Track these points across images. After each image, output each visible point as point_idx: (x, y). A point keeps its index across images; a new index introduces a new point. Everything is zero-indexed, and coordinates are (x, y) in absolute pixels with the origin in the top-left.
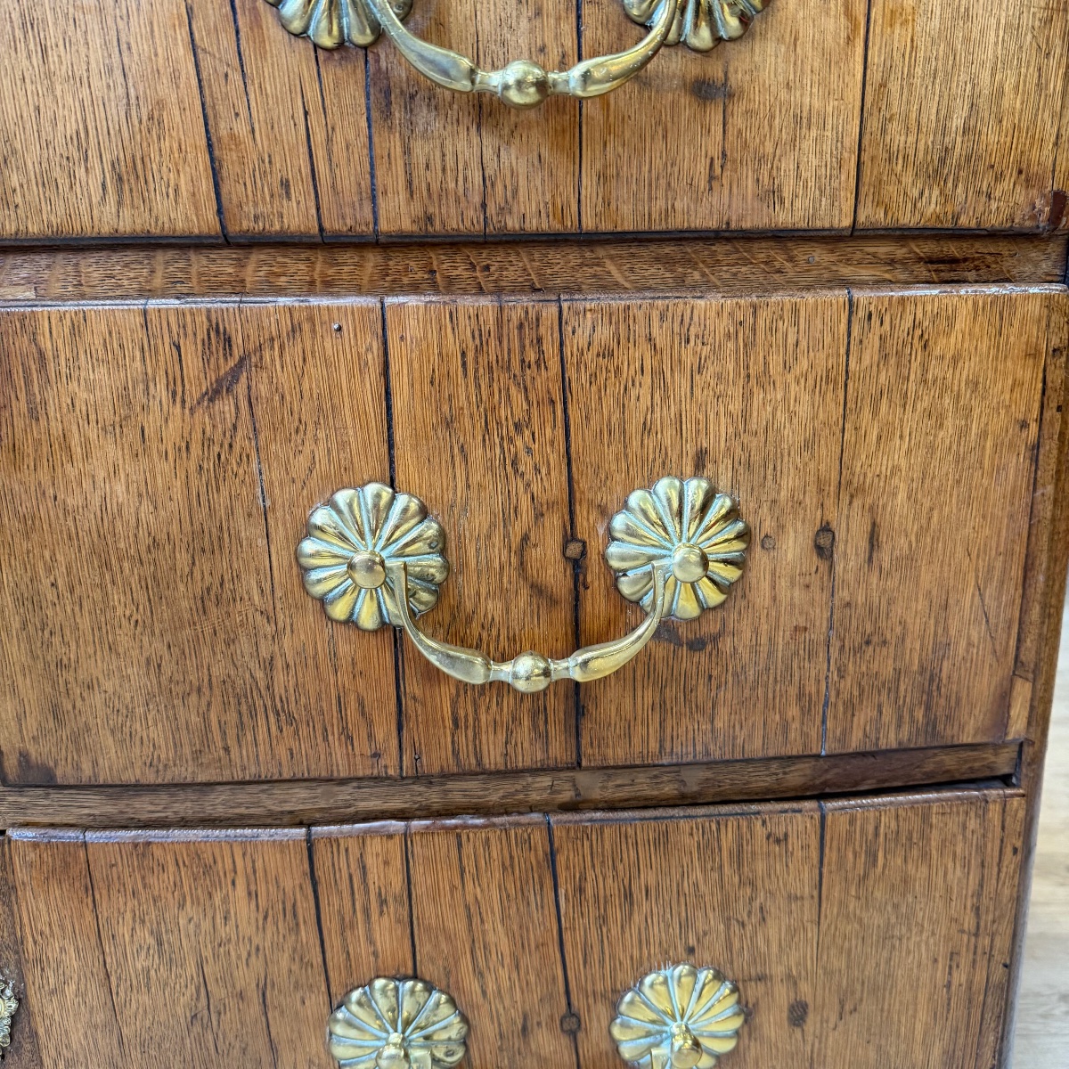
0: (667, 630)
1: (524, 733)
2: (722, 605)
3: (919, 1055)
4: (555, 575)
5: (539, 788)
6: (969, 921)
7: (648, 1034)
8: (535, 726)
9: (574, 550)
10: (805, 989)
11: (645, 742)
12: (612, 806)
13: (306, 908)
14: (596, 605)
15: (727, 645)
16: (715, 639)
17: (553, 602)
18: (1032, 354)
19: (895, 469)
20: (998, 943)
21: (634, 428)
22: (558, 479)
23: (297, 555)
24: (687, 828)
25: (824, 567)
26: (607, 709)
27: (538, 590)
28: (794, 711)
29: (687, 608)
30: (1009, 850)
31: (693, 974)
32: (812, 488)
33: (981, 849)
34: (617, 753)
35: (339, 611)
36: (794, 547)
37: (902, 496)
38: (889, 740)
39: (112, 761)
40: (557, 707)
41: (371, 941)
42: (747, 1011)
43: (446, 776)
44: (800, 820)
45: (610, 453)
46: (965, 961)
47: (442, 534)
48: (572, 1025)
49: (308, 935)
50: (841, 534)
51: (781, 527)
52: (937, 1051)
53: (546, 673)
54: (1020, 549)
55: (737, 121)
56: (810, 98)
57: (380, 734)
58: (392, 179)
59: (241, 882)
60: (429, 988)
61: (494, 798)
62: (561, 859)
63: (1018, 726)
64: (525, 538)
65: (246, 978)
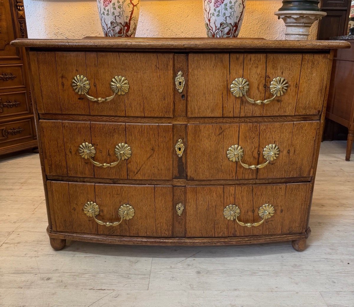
0: (269, 163)
1: (250, 175)
2: (276, 159)
3: (297, 217)
4: (256, 155)
5: (251, 182)
6: (304, 199)
7: (263, 213)
8: (252, 174)
9: (259, 152)
10: (283, 208)
11: (265, 176)
12: (260, 184)
13: (222, 195)
14: (261, 159)
15: (276, 164)
16: (274, 163)
17: (256, 159)
18: (315, 129)
19: (298, 143)
21: (267, 138)
22: (258, 144)
23: (226, 153)
24: (269, 187)
25: (288, 155)
26: (261, 172)
27: (254, 157)
28: (284, 172)
29: (272, 159)
30: (309, 190)
31: (269, 205)
32: (288, 145)
33: (306, 190)
34: (262, 177)
35: (231, 160)
36: (285, 152)
37: (298, 146)
38: (295, 176)
39: (201, 177)
40: (255, 172)
41: (230, 200)
42: (275, 210)
43: (241, 180)
44: (283, 186)
45: (264, 141)
46: (303, 205)
47: (243, 151)
48: (253, 211)
49: (222, 199)
50: (291, 151)
51: (284, 150)
52: (299, 217)
53: (256, 167)
54: (312, 153)
55: (282, 104)
56: (291, 101)
57: (233, 174)
58: (242, 111)
59: (215, 192)
60: (236, 206)
61: (246, 183)
62: (254, 190)
63: (311, 175)
64: (253, 151)
65: (214, 204)
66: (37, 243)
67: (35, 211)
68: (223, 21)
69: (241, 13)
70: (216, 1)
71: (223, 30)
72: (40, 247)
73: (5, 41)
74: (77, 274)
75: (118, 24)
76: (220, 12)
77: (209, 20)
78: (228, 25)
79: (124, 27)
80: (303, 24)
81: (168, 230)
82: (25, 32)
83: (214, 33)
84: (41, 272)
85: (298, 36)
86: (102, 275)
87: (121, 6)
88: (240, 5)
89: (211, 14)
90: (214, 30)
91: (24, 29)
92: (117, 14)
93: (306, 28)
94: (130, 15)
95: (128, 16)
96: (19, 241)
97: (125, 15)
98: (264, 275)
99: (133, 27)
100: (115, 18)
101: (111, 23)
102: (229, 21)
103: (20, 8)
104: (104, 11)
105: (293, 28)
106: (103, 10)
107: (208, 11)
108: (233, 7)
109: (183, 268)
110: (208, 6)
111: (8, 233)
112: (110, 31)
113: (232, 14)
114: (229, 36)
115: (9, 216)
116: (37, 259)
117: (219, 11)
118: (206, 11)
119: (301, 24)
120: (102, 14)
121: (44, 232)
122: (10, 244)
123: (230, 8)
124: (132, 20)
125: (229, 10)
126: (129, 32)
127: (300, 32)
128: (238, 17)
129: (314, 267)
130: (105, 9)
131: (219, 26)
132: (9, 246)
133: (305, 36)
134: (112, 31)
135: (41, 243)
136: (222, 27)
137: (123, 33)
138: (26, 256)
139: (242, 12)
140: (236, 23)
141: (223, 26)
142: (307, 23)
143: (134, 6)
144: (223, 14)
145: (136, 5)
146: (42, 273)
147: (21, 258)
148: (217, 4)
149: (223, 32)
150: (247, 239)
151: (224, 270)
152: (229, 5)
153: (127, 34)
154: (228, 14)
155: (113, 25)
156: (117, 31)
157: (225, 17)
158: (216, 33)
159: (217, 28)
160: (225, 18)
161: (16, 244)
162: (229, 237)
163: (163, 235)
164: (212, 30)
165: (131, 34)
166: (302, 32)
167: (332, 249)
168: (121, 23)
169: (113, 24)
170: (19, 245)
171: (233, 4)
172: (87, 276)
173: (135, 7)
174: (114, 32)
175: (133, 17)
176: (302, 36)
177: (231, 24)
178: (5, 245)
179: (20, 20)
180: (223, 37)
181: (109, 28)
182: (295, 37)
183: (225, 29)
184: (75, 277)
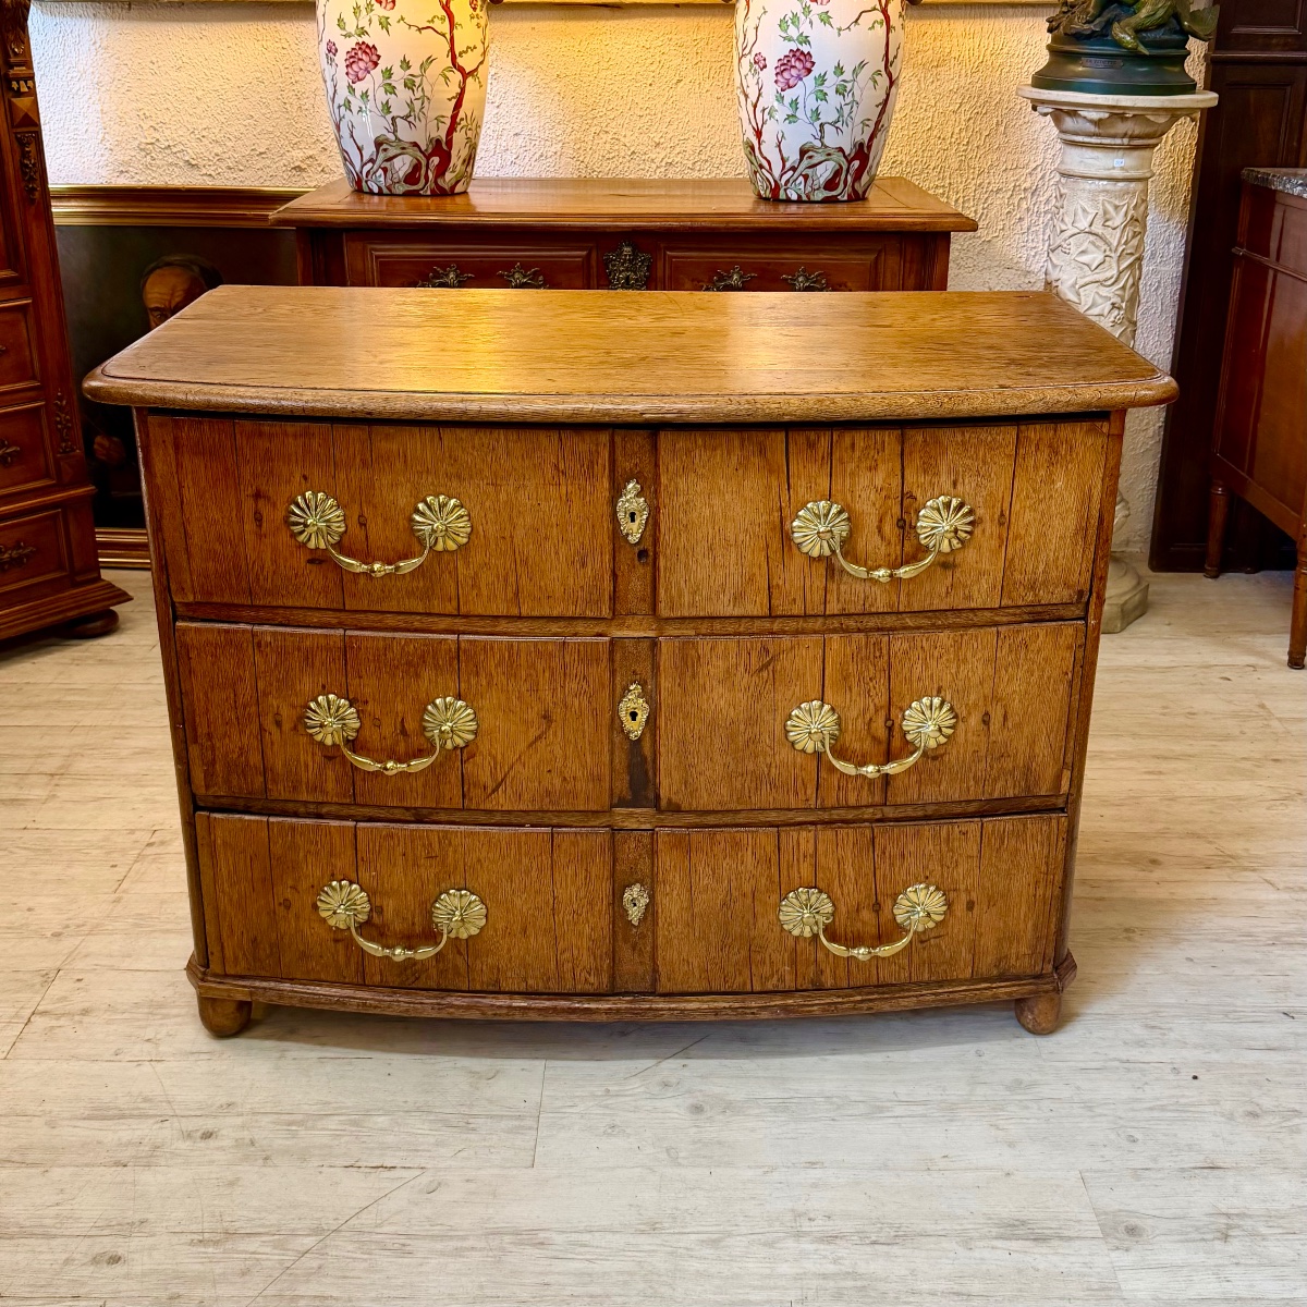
0: (925, 754)
1: (865, 792)
2: (945, 743)
3: (1022, 926)
4: (881, 733)
5: (868, 813)
6: (1044, 868)
7: (908, 912)
8: (869, 789)
9: (889, 723)
10: (974, 896)
11: (913, 795)
12: (897, 820)
13: (774, 859)
14: (896, 743)
15: (946, 758)
16: (942, 756)
17: (880, 742)
18: (1069, 647)
19: (1014, 691)
20: (1056, 877)
21: (914, 679)
22: (885, 698)
23: (785, 726)
24: (927, 829)
25: (985, 728)
26: (898, 783)
27: (874, 738)
28: (972, 783)
29: (932, 744)
30: (1061, 839)
31: (927, 888)
32: (982, 699)
33: (1049, 838)
34: (901, 800)
35: (799, 747)
36: (974, 720)
37: (1017, 701)
38: (1010, 794)
39: (704, 800)
40: (878, 785)
41: (799, 873)
42: (949, 904)
43: (833, 808)
44: (973, 826)
45: (905, 688)
46: (1042, 885)
47: (839, 717)
48: (877, 908)
49: (774, 870)
50: (993, 716)
51: (970, 714)
52: (1030, 925)
53: (879, 771)
54: (1065, 720)
55: (957, 574)
56: (986, 566)
57: (809, 792)
58: (832, 598)
59: (750, 849)
60: (821, 891)
61: (850, 817)
62: (877, 841)
63: (1065, 787)
64: (871, 719)
65: (747, 888)
66: (151, 1013)
68: (812, 139)
69: (880, 107)
70: (782, 65)
71: (809, 172)
72: (162, 1025)
74: (300, 1117)
75: (403, 148)
76: (800, 105)
77: (759, 134)
78: (829, 155)
79: (428, 158)
80: (1126, 141)
81: (598, 972)
82: (37, 176)
83: (775, 181)
84: (178, 1112)
85: (1105, 182)
86: (381, 1119)
87: (418, 81)
88: (878, 78)
89: (764, 110)
90: (776, 172)
91: (34, 164)
92: (399, 109)
93: (1136, 153)
94: (450, 114)
95: (443, 117)
96: (86, 1005)
97: (432, 115)
98: (909, 1116)
99: (464, 153)
100: (394, 124)
101: (378, 144)
102: (832, 139)
103: (19, 88)
104: (351, 98)
105: (1088, 153)
106: (343, 93)
107: (753, 98)
108: (849, 86)
109: (648, 1096)
110: (751, 81)
111: (43, 976)
112: (375, 173)
113: (846, 114)
114: (834, 193)
115: (30, 909)
116: (160, 1067)
117: (794, 104)
118: (746, 96)
119: (1118, 141)
120: (339, 107)
121: (167, 970)
122: (59, 1016)
123: (837, 92)
124: (458, 129)
125: (835, 100)
126: (449, 176)
127: (1114, 168)
128: (867, 122)
129: (1079, 1088)
130: (352, 90)
131: (793, 157)
132: (54, 1023)
133: (1133, 185)
134: (380, 171)
135: (164, 1011)
136: (806, 162)
137: (423, 180)
138: (118, 1058)
139: (886, 101)
140: (861, 145)
141: (811, 157)
142: (1139, 137)
143: (465, 75)
144: (809, 114)
145: (471, 73)
146: (182, 1116)
147: (104, 1064)
148: (786, 75)
149: (810, 181)
150: (859, 998)
151: (781, 1101)
152: (832, 80)
153: (440, 182)
154: (828, 115)
155: (385, 150)
156: (401, 174)
157: (817, 124)
158: (783, 182)
159: (788, 165)
160: (818, 129)
161: (77, 1018)
162: (797, 991)
163: (579, 988)
164: (770, 171)
165: (453, 182)
166: (1122, 168)
167: (1153, 1027)
168: (415, 144)
169: (385, 146)
170: (86, 1019)
171: (848, 75)
172: (333, 1123)
173: (470, 80)
174: (389, 174)
175: (462, 119)
176: (1121, 184)
177: (841, 150)
178: (39, 1021)
179: (19, 130)
180: (812, 198)
181: (372, 161)
182: (1093, 186)
183: (820, 169)
184: (294, 1128)
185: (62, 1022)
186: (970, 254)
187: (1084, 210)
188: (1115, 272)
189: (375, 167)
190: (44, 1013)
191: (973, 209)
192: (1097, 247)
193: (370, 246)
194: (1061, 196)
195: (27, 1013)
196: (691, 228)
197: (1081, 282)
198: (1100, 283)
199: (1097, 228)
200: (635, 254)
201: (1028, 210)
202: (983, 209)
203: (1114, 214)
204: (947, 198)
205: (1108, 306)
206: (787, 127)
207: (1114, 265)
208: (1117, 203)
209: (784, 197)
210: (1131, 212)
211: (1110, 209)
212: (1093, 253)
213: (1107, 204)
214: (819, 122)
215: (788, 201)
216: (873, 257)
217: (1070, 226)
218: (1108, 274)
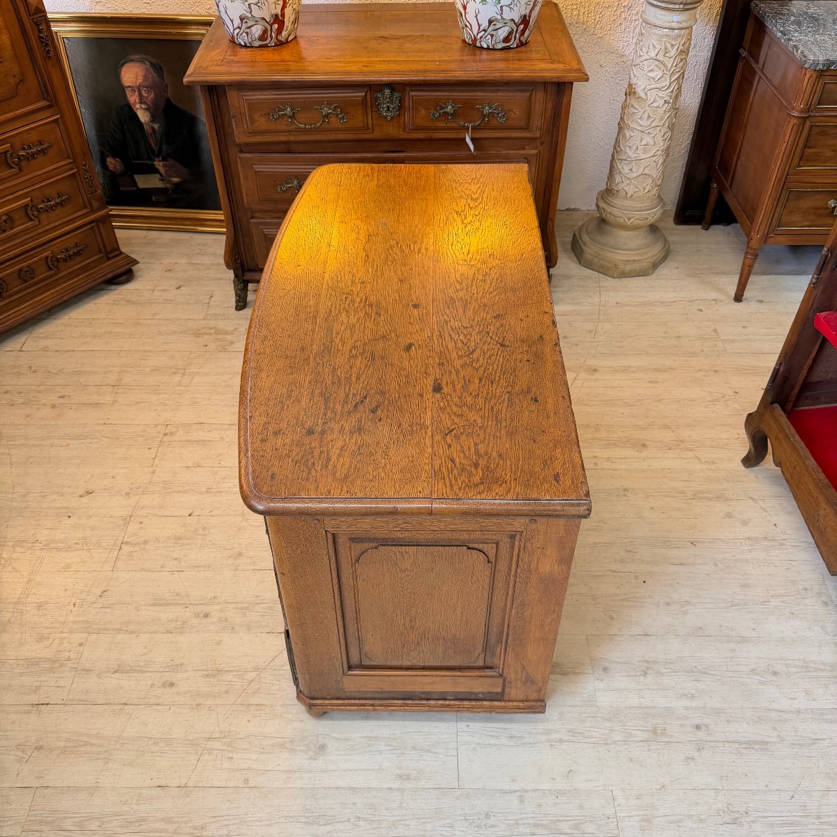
66: (175, 543)
67: (157, 466)
68: (496, 16)
71: (494, 33)
72: (181, 550)
73: (14, 76)
74: (246, 605)
75: (256, 21)
77: (465, 7)
78: (506, 23)
79: (271, 25)
80: (682, 6)
82: (50, 42)
83: (474, 36)
84: (193, 602)
85: (667, 30)
90: (475, 31)
91: (46, 36)
93: (687, 13)
95: (278, 1)
96: (145, 538)
97: (271, 1)
99: (292, 18)
100: (250, 8)
101: (242, 19)
102: (508, 15)
105: (659, 12)
111: (124, 520)
112: (241, 34)
113: (516, 2)
114: (508, 44)
115: (113, 477)
116: (182, 574)
119: (677, 6)
121: (181, 516)
122: (134, 545)
124: (287, 6)
126: (284, 33)
127: (673, 22)
128: (529, 4)
129: (591, 587)
131: (485, 24)
132: (132, 550)
133: (683, 31)
134: (244, 34)
135: (181, 542)
136: (492, 27)
137: (269, 39)
138: (163, 569)
140: (525, 16)
142: (689, 4)
144: (494, 1)
146: (194, 604)
147: (157, 573)
149: (494, 38)
153: (279, 38)
155: (246, 22)
156: (257, 36)
158: (479, 37)
159: (482, 28)
160: (499, 9)
161: (142, 546)
164: (471, 30)
165: (287, 36)
166: (678, 22)
167: (630, 551)
168: (263, 19)
169: (245, 20)
170: (147, 547)
174: (249, 36)
175: (289, 0)
176: (676, 31)
177: (513, 20)
178: (126, 548)
179: (34, 17)
180: (496, 47)
181: (238, 27)
182: (660, 32)
183: (500, 32)
184: (244, 611)
185: (136, 548)
186: (590, 44)
187: (654, 46)
188: (668, 83)
189: (241, 32)
190: (127, 543)
191: (593, 18)
192: (660, 68)
193: (242, 94)
194: (642, 34)
195: (119, 543)
196: (424, 81)
197: (648, 88)
198: (660, 89)
199: (660, 57)
200: (392, 94)
201: (625, 18)
202: (599, 17)
203: (670, 49)
204: (579, 11)
205: (662, 102)
206: (481, 7)
207: (668, 79)
208: (673, 43)
209: (479, 46)
210: (681, 47)
211: (669, 46)
212: (657, 71)
213: (667, 43)
214: (500, 5)
215: (482, 48)
216: (528, 94)
217: (645, 53)
218: (664, 84)
